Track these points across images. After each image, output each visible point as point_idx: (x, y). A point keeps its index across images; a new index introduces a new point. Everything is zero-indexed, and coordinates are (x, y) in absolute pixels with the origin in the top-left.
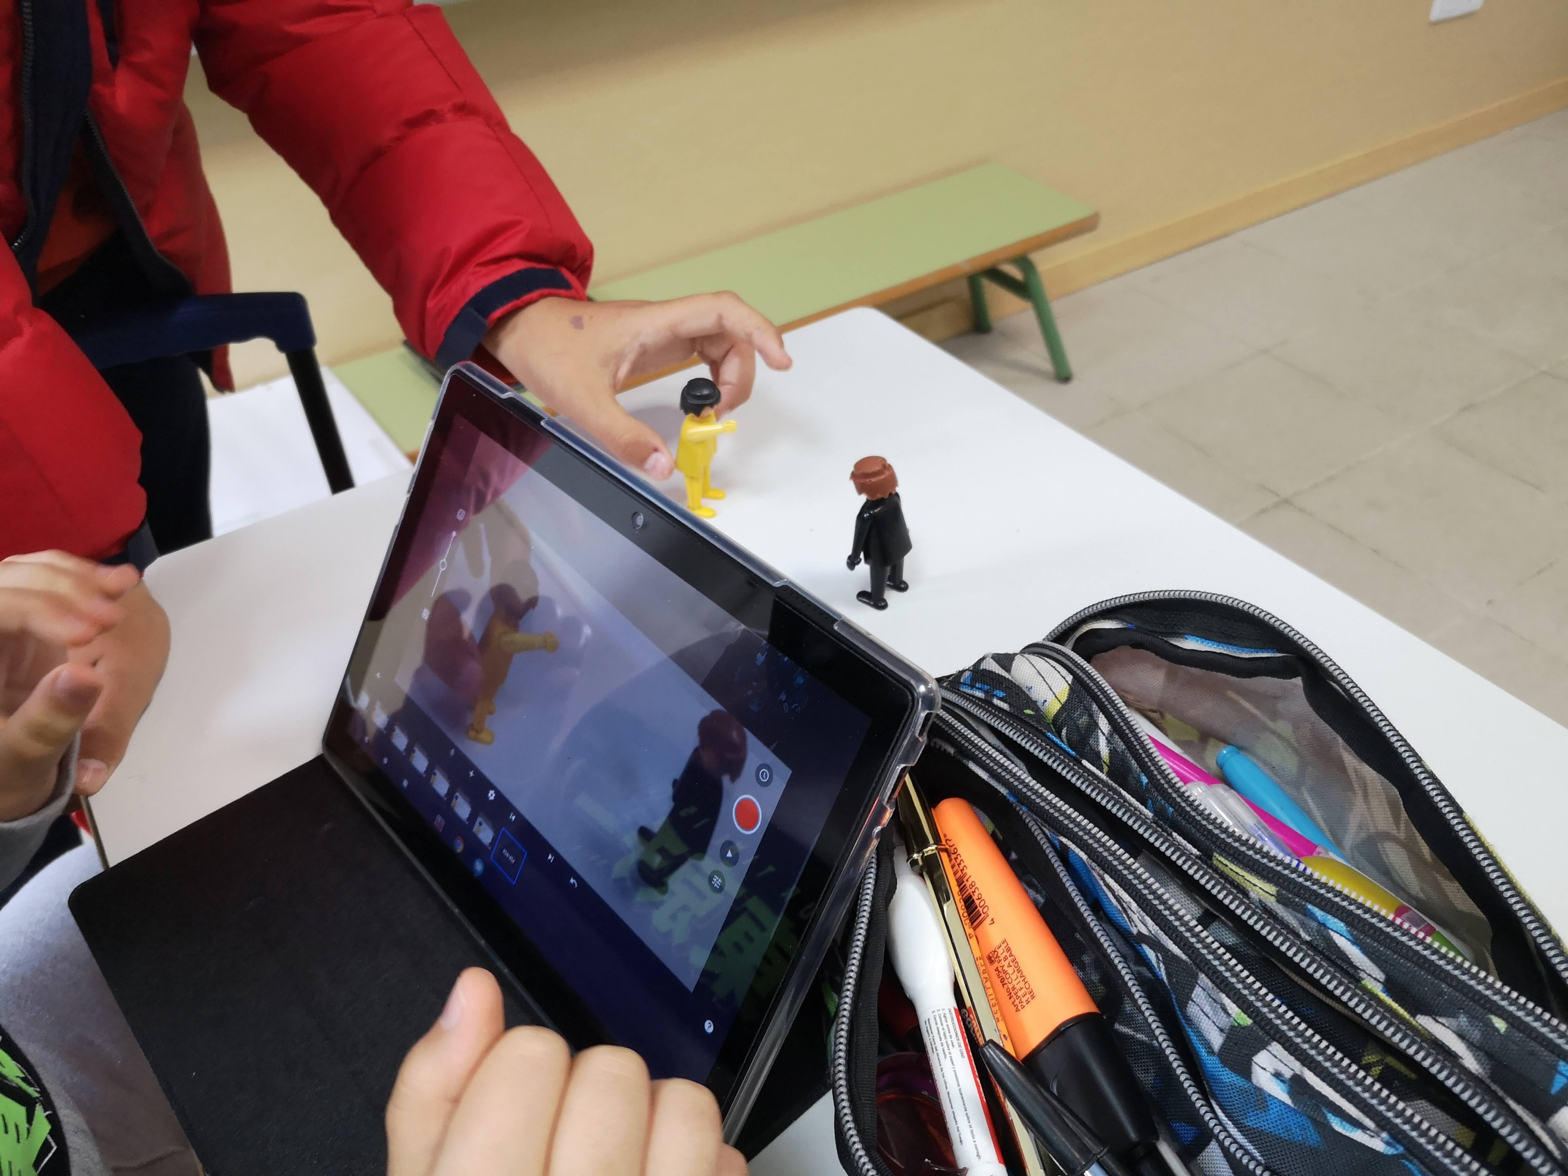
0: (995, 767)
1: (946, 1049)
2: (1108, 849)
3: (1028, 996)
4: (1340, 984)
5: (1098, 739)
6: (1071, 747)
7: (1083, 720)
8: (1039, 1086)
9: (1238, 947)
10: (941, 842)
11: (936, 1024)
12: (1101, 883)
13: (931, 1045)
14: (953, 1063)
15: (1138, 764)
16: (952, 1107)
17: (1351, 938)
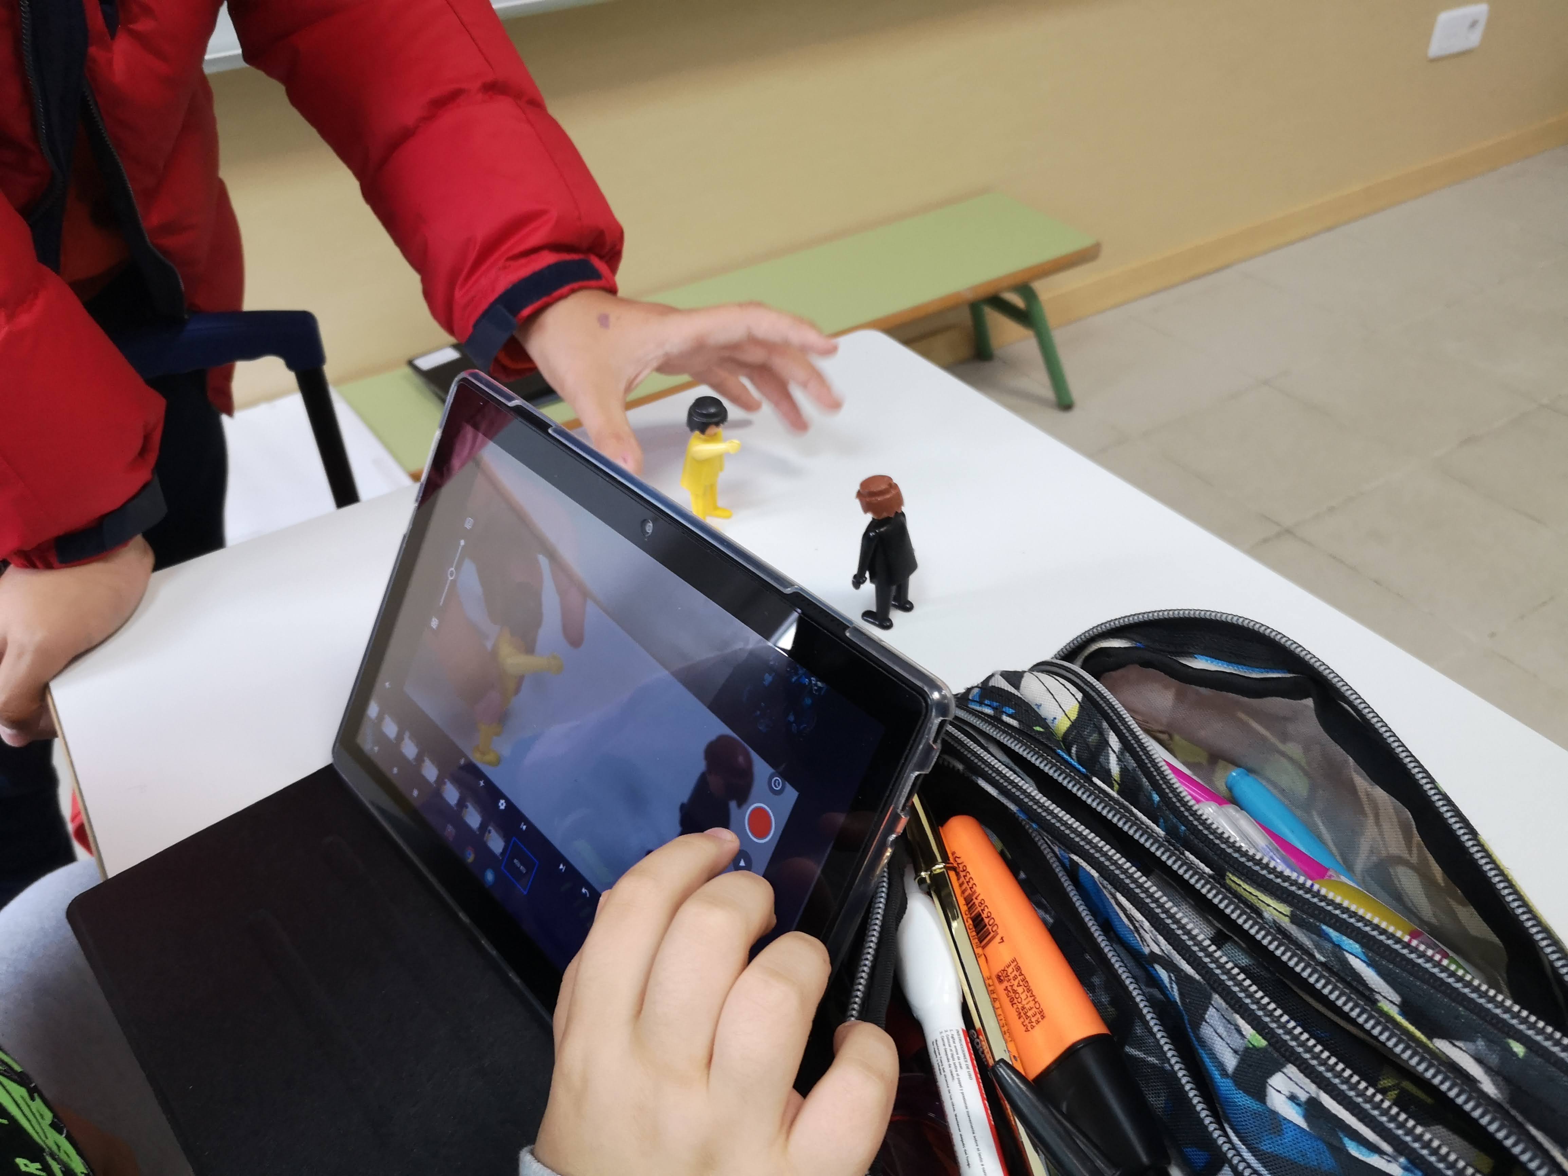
0: (1005, 784)
1: (954, 1070)
2: (1120, 867)
3: (1038, 1016)
4: (1356, 1005)
5: (1108, 756)
6: (1080, 764)
7: (1093, 738)
8: (1050, 1107)
9: (1252, 968)
10: (949, 860)
11: (944, 1045)
12: (1113, 901)
13: (939, 1066)
14: (961, 1086)
15: (1149, 782)
16: (959, 1129)
17: (1366, 960)
